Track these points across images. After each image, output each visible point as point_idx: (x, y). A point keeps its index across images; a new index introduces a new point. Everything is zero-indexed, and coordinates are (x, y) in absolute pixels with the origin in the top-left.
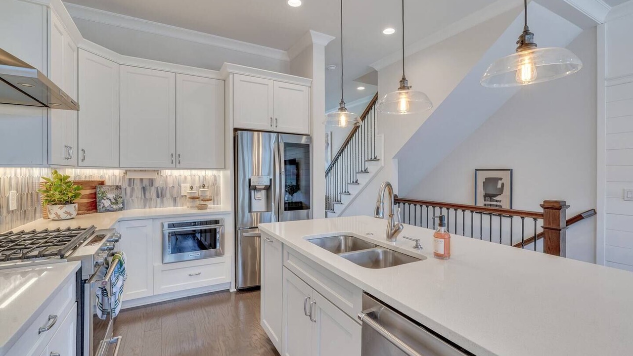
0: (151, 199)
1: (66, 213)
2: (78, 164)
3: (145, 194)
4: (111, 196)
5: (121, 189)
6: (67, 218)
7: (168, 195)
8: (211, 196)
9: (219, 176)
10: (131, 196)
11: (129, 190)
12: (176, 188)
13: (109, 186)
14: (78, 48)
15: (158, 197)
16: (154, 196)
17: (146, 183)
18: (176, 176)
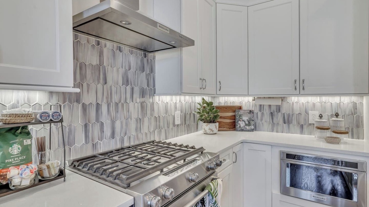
0: (278, 124)
1: (210, 129)
2: (217, 93)
3: (272, 119)
4: (245, 118)
5: (253, 113)
6: (210, 133)
7: (295, 122)
8: (348, 128)
9: (361, 104)
10: (262, 120)
11: (259, 114)
12: (303, 116)
13: (244, 110)
14: (216, 3)
15: (285, 123)
16: (281, 121)
17: (273, 109)
18: (303, 103)
